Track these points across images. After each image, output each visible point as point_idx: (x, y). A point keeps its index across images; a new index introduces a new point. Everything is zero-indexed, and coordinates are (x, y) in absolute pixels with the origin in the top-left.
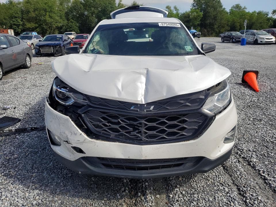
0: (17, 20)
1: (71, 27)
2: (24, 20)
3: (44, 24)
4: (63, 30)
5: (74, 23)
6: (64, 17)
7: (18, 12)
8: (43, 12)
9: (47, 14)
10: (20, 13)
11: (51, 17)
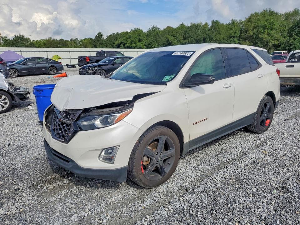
0: (234, 40)
1: (291, 45)
2: (240, 39)
3: (259, 43)
4: (281, 48)
5: (297, 40)
6: (285, 34)
7: (237, 32)
8: (261, 30)
9: (265, 31)
10: (238, 33)
11: (269, 34)
